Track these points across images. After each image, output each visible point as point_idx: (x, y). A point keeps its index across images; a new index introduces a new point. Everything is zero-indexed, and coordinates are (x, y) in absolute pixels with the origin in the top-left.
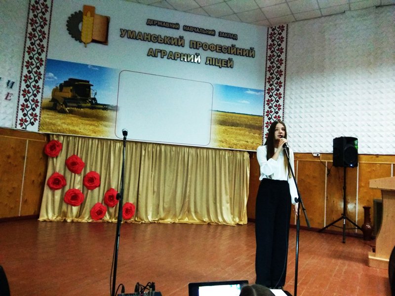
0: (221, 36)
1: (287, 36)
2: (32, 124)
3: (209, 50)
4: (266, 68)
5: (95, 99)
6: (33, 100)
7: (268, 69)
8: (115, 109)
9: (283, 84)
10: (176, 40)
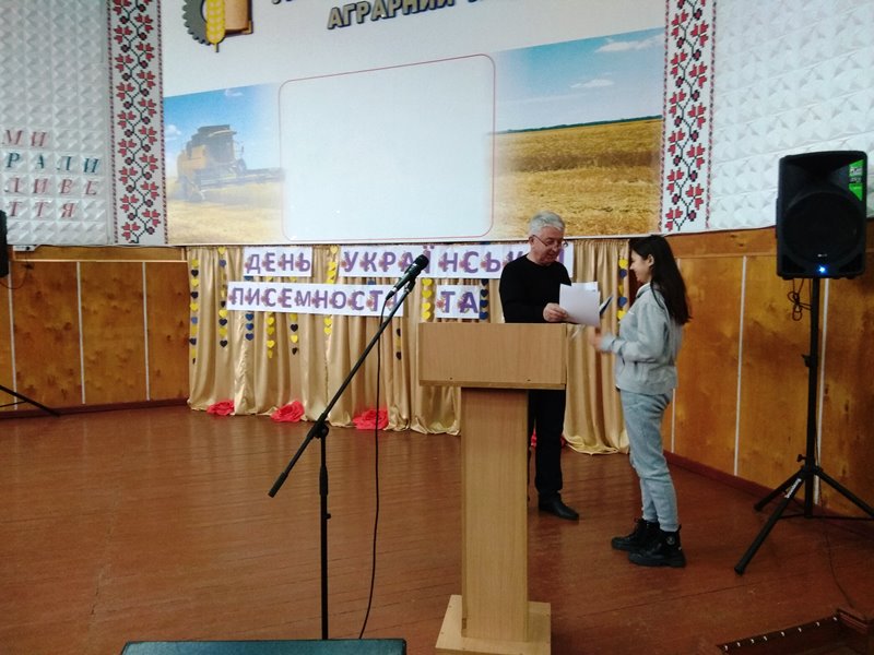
2: (151, 231)
5: (241, 162)
6: (145, 186)
8: (276, 175)
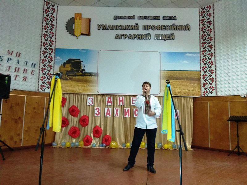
0: (165, 19)
1: (213, 12)
2: (48, 88)
3: (156, 30)
4: (200, 36)
5: (84, 70)
6: (48, 74)
7: (201, 37)
8: (97, 75)
9: (213, 47)
10: (133, 27)
